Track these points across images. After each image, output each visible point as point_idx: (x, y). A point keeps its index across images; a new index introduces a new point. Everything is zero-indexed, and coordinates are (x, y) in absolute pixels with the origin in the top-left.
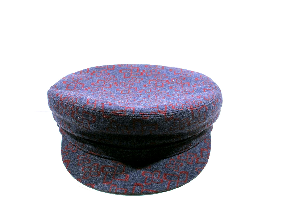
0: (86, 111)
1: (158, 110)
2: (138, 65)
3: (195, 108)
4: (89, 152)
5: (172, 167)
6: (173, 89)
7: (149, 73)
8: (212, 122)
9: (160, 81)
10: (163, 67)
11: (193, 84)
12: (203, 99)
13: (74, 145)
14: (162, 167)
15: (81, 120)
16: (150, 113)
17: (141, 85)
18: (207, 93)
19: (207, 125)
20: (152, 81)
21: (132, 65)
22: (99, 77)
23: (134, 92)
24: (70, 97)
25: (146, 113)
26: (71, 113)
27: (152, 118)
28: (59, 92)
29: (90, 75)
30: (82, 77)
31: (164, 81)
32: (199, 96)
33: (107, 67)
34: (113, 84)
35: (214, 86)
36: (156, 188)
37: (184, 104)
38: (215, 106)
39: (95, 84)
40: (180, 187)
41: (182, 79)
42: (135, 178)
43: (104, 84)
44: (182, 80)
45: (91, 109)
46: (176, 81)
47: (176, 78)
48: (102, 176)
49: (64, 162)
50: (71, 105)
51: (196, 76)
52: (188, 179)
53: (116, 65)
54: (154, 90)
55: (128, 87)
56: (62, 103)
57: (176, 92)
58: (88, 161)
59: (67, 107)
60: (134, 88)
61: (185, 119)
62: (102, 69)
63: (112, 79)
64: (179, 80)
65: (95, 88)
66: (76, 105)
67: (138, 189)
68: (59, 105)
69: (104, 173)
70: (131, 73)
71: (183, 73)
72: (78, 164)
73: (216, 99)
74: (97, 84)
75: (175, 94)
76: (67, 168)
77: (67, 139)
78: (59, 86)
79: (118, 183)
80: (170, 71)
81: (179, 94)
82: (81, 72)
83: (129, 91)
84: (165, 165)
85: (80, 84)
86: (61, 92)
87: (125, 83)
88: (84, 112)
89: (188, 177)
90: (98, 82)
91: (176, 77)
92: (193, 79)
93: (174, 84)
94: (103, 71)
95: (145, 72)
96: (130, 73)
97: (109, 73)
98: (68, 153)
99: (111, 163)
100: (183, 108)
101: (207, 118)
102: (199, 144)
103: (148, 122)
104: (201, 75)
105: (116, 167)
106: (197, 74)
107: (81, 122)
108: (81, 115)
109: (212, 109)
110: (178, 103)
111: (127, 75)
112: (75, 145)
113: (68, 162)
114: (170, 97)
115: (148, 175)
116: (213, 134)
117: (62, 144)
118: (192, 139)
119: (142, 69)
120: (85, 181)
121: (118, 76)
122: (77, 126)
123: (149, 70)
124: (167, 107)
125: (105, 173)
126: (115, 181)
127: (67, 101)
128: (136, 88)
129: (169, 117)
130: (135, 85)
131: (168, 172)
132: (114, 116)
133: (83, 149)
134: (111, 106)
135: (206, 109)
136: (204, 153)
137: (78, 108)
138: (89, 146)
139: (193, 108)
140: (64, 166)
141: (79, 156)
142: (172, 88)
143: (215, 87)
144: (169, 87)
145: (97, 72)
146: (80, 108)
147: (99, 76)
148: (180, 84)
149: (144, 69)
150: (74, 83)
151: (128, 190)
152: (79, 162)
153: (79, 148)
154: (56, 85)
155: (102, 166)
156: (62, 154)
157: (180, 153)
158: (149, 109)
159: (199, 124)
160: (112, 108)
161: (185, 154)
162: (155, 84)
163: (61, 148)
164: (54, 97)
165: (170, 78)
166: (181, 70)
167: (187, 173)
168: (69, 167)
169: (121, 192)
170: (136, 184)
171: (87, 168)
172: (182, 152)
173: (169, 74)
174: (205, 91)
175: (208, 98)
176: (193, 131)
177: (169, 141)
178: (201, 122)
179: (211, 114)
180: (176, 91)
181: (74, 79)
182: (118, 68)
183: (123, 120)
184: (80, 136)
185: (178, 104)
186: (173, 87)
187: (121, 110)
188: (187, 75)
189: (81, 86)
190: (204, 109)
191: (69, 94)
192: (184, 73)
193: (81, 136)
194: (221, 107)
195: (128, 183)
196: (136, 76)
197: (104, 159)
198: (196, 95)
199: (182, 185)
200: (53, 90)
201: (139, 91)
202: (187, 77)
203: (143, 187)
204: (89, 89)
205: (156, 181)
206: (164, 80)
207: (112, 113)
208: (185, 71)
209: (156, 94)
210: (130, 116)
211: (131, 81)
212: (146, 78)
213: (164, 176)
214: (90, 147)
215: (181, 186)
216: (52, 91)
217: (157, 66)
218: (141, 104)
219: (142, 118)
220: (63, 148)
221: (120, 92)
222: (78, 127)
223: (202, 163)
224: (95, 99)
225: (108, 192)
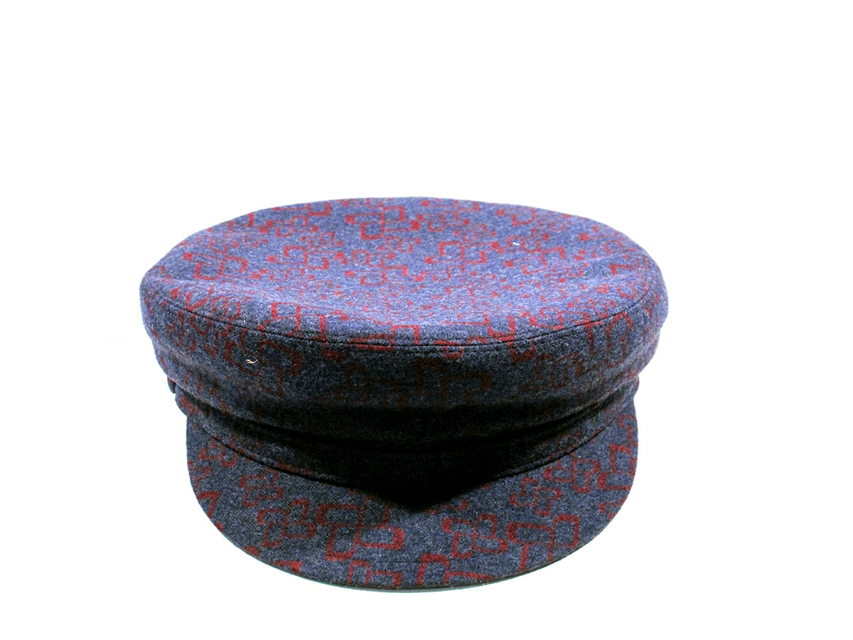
0: (270, 341)
1: (489, 330)
2: (402, 199)
3: (596, 323)
4: (276, 464)
5: (531, 503)
6: (518, 268)
7: (436, 223)
8: (641, 363)
9: (472, 245)
10: (476, 205)
11: (576, 252)
12: (615, 296)
13: (226, 446)
14: (500, 502)
15: (254, 367)
16: (465, 340)
17: (417, 259)
18: (622, 276)
19: (626, 374)
20: (450, 246)
21: (383, 199)
22: (288, 238)
23: (400, 281)
24: (218, 298)
25: (454, 341)
26: (224, 349)
27: (471, 355)
28: (181, 287)
29: (259, 233)
30: (236, 239)
31: (484, 244)
32: (601, 286)
33: (307, 208)
34: (331, 257)
35: (640, 255)
36: (488, 566)
37: (563, 312)
38: (651, 315)
39: (277, 258)
40: (559, 562)
41: (540, 238)
42: (422, 541)
43: (304, 257)
44: (539, 240)
45: (286, 332)
46: (523, 244)
47: (520, 235)
48: (320, 535)
49: (199, 498)
50: (222, 325)
51: (581, 229)
52: (580, 536)
53: (333, 201)
54: (459, 272)
55: (379, 266)
56: (193, 319)
57: (528, 275)
58: (275, 493)
59: (211, 330)
60: (399, 268)
61: (569, 356)
62: (293, 213)
63: (326, 243)
64: (531, 243)
65: (282, 271)
66: (239, 321)
67: (434, 572)
68: (183, 324)
69: (327, 526)
70: (383, 225)
71: (539, 222)
72: (246, 503)
73: (652, 295)
74: (284, 258)
75: (525, 283)
76: (210, 516)
77: (204, 426)
78: (171, 268)
79: (373, 555)
80: (498, 214)
81: (537, 281)
82: (232, 225)
83: (384, 276)
84: (511, 498)
85: (235, 261)
86: (187, 286)
87: (368, 255)
88: (263, 343)
89: (580, 530)
90: (286, 254)
91: (518, 232)
92: (573, 236)
93: (518, 253)
94: (296, 220)
95: (425, 220)
96: (380, 222)
97: (316, 224)
98: (212, 470)
99: (347, 498)
100: (561, 324)
101: (631, 351)
102: (603, 433)
103: (460, 368)
104: (596, 226)
105: (362, 508)
106: (582, 221)
107: (257, 375)
108: (256, 354)
109: (645, 324)
110: (544, 308)
111: (370, 230)
112: (232, 447)
113: (212, 498)
114: (515, 290)
115: (461, 528)
116: (641, 402)
117: (188, 443)
118: (584, 418)
119: (414, 211)
120: (271, 554)
121: (345, 235)
122: (244, 386)
123: (434, 214)
124: (516, 320)
125: (330, 526)
126: (364, 549)
127: (210, 311)
128: (405, 266)
129: (522, 351)
130: (398, 259)
131: (518, 519)
132: (360, 351)
133: (258, 457)
134: (346, 324)
135: (628, 325)
136: (621, 458)
137: (243, 333)
138: (275, 448)
139: (592, 322)
140: (201, 509)
141: (245, 479)
142: (512, 266)
143: (644, 260)
144: (504, 263)
145: (279, 224)
146: (250, 332)
147: (286, 236)
148: (536, 253)
149: (421, 210)
150: (217, 259)
151: (406, 575)
152: (247, 494)
153: (243, 455)
154: (165, 264)
155: (319, 505)
156: (190, 474)
157: (552, 461)
158: (460, 329)
159: (607, 370)
160: (351, 329)
161: (566, 463)
162: (458, 255)
163: (188, 456)
164: (165, 300)
165: (503, 234)
166: (533, 211)
167: (576, 520)
168: (216, 511)
169: (384, 584)
170: (428, 557)
171: (273, 515)
172: (558, 456)
173: (496, 223)
174: (617, 272)
175: (630, 292)
176: (589, 391)
177: (519, 424)
178: (614, 364)
179: (642, 338)
180: (528, 273)
181: (214, 247)
182: (340, 209)
183: (386, 362)
184: (250, 416)
185: (545, 313)
186: (515, 261)
187: (380, 334)
188: (554, 224)
189: (238, 266)
190: (621, 326)
191: (211, 292)
192: (545, 220)
193: (252, 418)
194: (666, 317)
195: (404, 555)
196: (398, 232)
197: (324, 486)
198: (592, 283)
199: (564, 557)
200: (157, 279)
201: (414, 278)
202: (554, 231)
203: (450, 565)
204: (264, 275)
205: (486, 545)
206: (485, 241)
207: (352, 343)
208: (544, 213)
209: (468, 285)
210: (409, 352)
211: (386, 246)
212: (430, 237)
213: (510, 531)
214: (280, 449)
215: (560, 559)
216: (156, 282)
217: (456, 201)
218: (433, 314)
219: (442, 355)
220: (194, 456)
221: (358, 281)
222: (244, 389)
223: (616, 488)
224: (296, 305)
225: (343, 584)
